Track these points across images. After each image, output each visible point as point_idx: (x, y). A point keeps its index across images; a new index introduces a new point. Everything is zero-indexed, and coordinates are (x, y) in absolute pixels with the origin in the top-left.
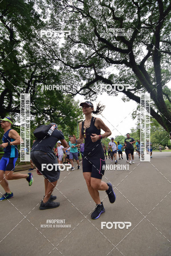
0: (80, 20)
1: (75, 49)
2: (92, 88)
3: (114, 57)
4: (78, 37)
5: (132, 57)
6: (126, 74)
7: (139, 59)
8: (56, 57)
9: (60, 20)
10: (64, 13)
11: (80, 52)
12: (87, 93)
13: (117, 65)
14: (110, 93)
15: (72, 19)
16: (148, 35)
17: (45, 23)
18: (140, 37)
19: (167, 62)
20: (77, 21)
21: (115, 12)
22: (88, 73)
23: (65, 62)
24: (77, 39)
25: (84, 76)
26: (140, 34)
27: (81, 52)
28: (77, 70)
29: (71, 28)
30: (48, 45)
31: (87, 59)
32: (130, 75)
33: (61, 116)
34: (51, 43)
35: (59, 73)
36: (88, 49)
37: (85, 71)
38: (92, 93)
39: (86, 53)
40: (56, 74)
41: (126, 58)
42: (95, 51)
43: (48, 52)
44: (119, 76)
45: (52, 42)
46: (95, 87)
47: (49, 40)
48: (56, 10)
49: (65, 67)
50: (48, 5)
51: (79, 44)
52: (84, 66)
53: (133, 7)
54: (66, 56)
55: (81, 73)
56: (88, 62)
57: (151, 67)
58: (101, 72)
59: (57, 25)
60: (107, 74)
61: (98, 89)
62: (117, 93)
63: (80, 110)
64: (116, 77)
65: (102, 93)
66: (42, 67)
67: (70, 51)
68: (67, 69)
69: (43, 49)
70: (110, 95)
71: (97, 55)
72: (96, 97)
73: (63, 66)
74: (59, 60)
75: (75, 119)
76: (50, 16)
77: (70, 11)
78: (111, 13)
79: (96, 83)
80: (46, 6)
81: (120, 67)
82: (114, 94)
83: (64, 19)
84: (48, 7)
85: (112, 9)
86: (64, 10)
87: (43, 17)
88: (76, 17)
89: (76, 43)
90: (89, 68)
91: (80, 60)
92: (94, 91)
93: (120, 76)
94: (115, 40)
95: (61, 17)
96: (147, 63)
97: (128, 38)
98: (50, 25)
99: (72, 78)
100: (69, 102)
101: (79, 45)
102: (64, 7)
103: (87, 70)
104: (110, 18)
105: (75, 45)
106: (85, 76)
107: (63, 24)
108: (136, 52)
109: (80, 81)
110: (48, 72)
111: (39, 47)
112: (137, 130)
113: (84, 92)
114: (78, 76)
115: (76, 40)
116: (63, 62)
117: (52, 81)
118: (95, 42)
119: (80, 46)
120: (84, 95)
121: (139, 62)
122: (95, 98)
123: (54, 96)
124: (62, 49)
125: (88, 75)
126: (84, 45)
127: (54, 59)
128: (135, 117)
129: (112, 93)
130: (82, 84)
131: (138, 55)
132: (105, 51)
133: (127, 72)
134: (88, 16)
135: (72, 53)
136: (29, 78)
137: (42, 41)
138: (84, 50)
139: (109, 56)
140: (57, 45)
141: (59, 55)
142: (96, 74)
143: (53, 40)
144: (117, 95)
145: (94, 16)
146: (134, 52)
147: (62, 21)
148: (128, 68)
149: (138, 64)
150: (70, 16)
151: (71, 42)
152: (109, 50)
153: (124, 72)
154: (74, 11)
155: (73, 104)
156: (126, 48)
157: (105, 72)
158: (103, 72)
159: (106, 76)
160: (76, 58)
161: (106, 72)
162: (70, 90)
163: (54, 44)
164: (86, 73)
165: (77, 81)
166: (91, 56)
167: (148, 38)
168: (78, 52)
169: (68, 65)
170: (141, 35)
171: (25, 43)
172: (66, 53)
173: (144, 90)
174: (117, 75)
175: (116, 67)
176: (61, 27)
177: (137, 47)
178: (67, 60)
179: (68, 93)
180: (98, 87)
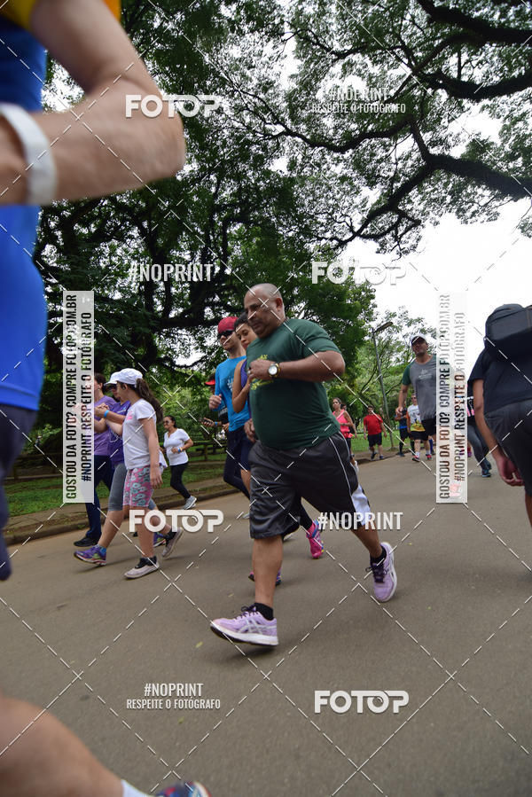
13: (491, 102)
14: (468, 214)
25: (371, 171)
28: (346, 155)
29: (312, 12)
30: (250, 92)
34: (255, 82)
35: (288, 181)
36: (375, 70)
37: (373, 154)
38: (406, 226)
44: (498, 142)
45: (259, 79)
46: (410, 202)
47: (250, 75)
49: (304, 155)
51: (346, 60)
52: (372, 136)
55: (358, 165)
58: (441, 142)
59: (270, 13)
61: (421, 207)
62: (494, 210)
65: (437, 218)
67: (317, 96)
68: (312, 160)
70: (469, 221)
72: (418, 240)
74: (288, 133)
82: (484, 216)
90: (388, 140)
93: (505, 141)
99: (330, 189)
101: (344, 66)
105: (331, 69)
106: (374, 170)
109: (358, 192)
113: (373, 230)
119: (347, 69)
120: (375, 237)
122: (412, 242)
124: (290, 97)
126: (361, 58)
127: (272, 137)
129: (473, 214)
130: (365, 201)
138: (363, 78)
139: (462, 72)
140: (276, 84)
143: (263, 71)
144: (494, 217)
153: (520, 124)
162: (326, 231)
163: (266, 83)
164: (378, 158)
165: (348, 194)
169: (316, 146)
172: (303, 106)
174: (490, 140)
175: (486, 112)
180: (422, 200)
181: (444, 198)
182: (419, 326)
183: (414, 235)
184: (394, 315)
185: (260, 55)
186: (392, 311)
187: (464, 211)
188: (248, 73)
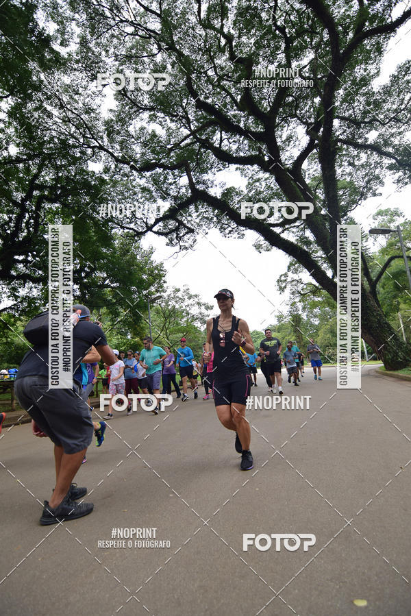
0: (154, 55)
1: (141, 123)
2: (184, 218)
3: (234, 147)
4: (148, 97)
5: (275, 150)
6: (263, 187)
7: (290, 155)
8: (93, 140)
9: (103, 53)
10: (113, 36)
11: (153, 131)
12: (171, 231)
13: (241, 167)
14: (227, 231)
15: (134, 51)
16: (309, 103)
17: (66, 56)
18: (290, 105)
19: (350, 164)
20: (146, 59)
21: (234, 44)
22: (175, 182)
23: (116, 155)
24: (146, 101)
25: (164, 189)
26: (291, 98)
27: (157, 133)
28: (148, 174)
30: (74, 111)
31: (171, 150)
32: (272, 190)
33: (107, 286)
34: (81, 105)
35: (102, 181)
36: (173, 125)
37: (166, 178)
38: (184, 232)
39: (169, 135)
40: (93, 183)
41: (260, 152)
42: (189, 133)
43: (73, 129)
44: (246, 192)
45: (84, 104)
46: (190, 215)
47: (77, 99)
48: (93, 28)
49: (116, 166)
50: (72, 13)
51: (152, 113)
52: (165, 167)
53: (275, 36)
54: (119, 138)
55: (156, 181)
56: (173, 156)
57: (317, 175)
58: (204, 183)
59: (96, 63)
60: (218, 186)
61: (198, 221)
62: (242, 232)
63: (157, 272)
64: (241, 195)
65: (207, 231)
66: (59, 163)
67: (129, 129)
68: (122, 171)
69: (61, 121)
70: (227, 236)
71: (195, 142)
72: (195, 241)
73: (111, 163)
74: (101, 148)
75: (145, 292)
76: (78, 40)
77: (128, 34)
78: (225, 45)
79: (192, 208)
80: (67, 15)
81: (249, 171)
82: (235, 235)
83: (112, 50)
84: (74, 20)
85: (229, 38)
86: (114, 30)
87: (59, 42)
88: (144, 49)
89: (144, 109)
90: (176, 172)
91: (153, 152)
92: (189, 225)
93: (250, 191)
94: (235, 108)
95: (107, 46)
96: (309, 165)
97: (265, 105)
98: (77, 62)
99: (135, 194)
100: (128, 251)
101: (150, 116)
102: (112, 23)
103: (172, 176)
104: (224, 58)
105: (141, 115)
106: (166, 189)
107: (110, 64)
108: (284, 138)
109: (155, 201)
110: (75, 176)
111: (50, 115)
112: (290, 317)
113: (165, 229)
114: (149, 190)
115: (144, 104)
116: (112, 155)
117: (85, 200)
118: (191, 111)
119: (152, 118)
120: (166, 234)
121: (291, 162)
122: (190, 242)
123: (90, 238)
124: (108, 123)
125: (173, 187)
126: (162, 115)
127: (89, 147)
128: (285, 287)
129: (230, 232)
131: (289, 145)
132: (214, 132)
133: (264, 184)
134: (172, 48)
135: (133, 133)
136: (24, 190)
137: (57, 101)
138: (163, 128)
139: (222, 144)
140: (97, 112)
141: (102, 138)
142: (192, 185)
143: (87, 100)
144: (242, 236)
145: (187, 50)
146: (278, 140)
147: (107, 56)
148: (267, 175)
149: (288, 166)
150: (129, 45)
151: (131, 108)
152: (223, 132)
153: (257, 184)
154: (137, 35)
155: (138, 257)
156: (260, 129)
157: (212, 182)
158: (209, 182)
159: (216, 192)
160: (145, 145)
161: (215, 183)
162: (131, 223)
163: (89, 108)
164: (169, 182)
165: (148, 200)
166: (181, 142)
167: (310, 109)
168: (150, 132)
169: (125, 163)
170: (293, 101)
171: (13, 104)
172: (118, 133)
173: (302, 226)
174: (241, 189)
176: (107, 69)
177: (286, 128)
178: (122, 150)
179: (126, 231)
180: (198, 216)
181: (212, 219)
182: (196, 300)
183: (192, 238)
184: (178, 290)
185: (85, 88)
186: (178, 287)
187: (225, 229)
188: (76, 97)
